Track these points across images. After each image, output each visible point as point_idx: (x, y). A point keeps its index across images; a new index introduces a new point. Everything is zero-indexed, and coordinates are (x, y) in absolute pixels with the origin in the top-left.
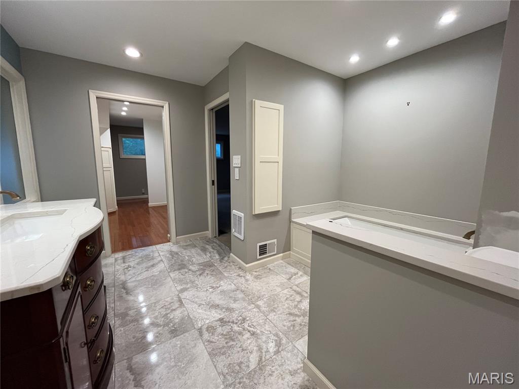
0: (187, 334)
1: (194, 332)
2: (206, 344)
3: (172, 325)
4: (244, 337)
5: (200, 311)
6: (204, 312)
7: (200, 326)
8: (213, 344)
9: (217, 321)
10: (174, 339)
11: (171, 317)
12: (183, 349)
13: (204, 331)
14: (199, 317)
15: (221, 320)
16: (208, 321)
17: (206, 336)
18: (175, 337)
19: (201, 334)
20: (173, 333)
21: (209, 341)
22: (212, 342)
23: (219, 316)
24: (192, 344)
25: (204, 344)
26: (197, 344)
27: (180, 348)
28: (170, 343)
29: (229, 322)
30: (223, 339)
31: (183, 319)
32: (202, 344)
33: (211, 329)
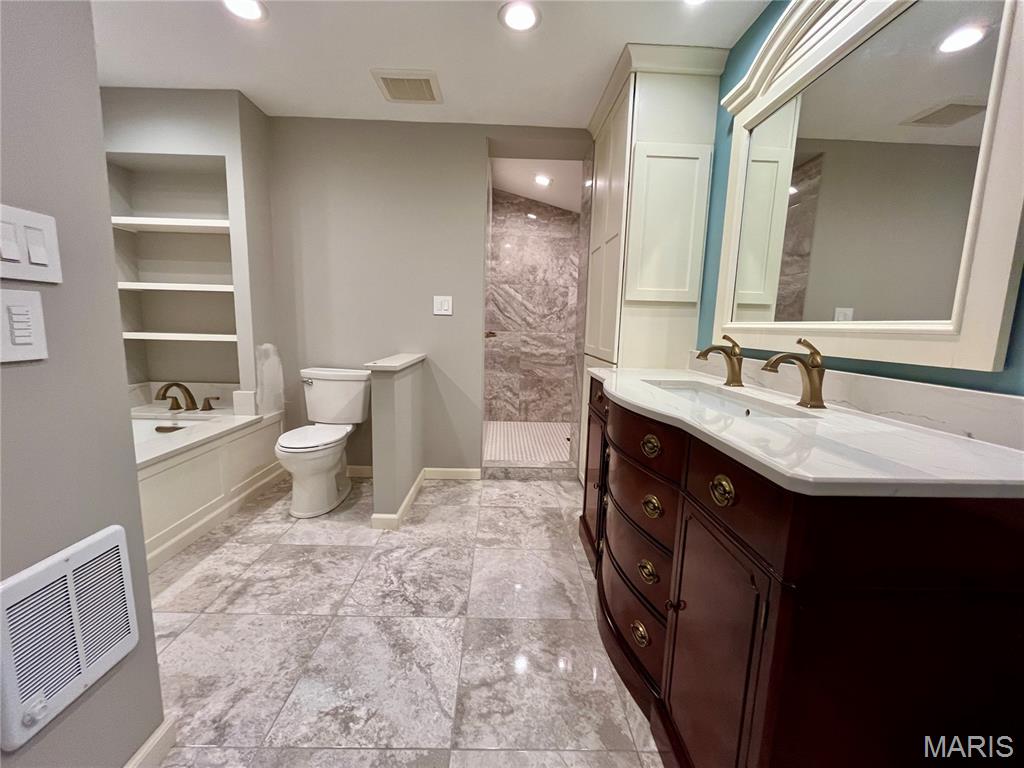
0: (486, 615)
1: (472, 614)
2: (466, 589)
3: (503, 645)
4: (415, 574)
5: (437, 650)
6: (432, 645)
7: (457, 620)
8: (458, 585)
9: (426, 614)
10: (507, 617)
11: (498, 665)
12: (500, 597)
13: (456, 608)
14: (448, 637)
15: (418, 612)
16: (440, 621)
17: (459, 600)
18: (505, 620)
19: (464, 607)
20: (506, 628)
21: (461, 590)
22: (457, 588)
23: (415, 622)
24: (484, 598)
25: (469, 591)
26: (477, 593)
27: (502, 600)
28: (514, 613)
29: (411, 603)
30: (441, 584)
31: (480, 649)
32: (472, 591)
33: (445, 606)
